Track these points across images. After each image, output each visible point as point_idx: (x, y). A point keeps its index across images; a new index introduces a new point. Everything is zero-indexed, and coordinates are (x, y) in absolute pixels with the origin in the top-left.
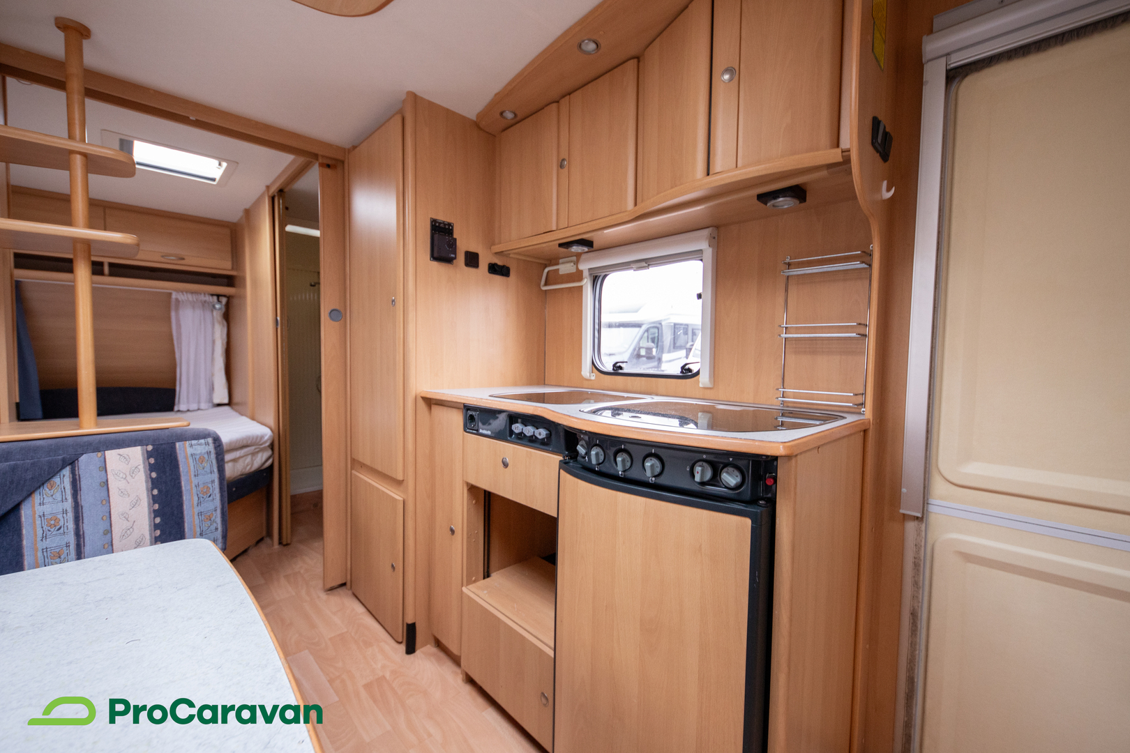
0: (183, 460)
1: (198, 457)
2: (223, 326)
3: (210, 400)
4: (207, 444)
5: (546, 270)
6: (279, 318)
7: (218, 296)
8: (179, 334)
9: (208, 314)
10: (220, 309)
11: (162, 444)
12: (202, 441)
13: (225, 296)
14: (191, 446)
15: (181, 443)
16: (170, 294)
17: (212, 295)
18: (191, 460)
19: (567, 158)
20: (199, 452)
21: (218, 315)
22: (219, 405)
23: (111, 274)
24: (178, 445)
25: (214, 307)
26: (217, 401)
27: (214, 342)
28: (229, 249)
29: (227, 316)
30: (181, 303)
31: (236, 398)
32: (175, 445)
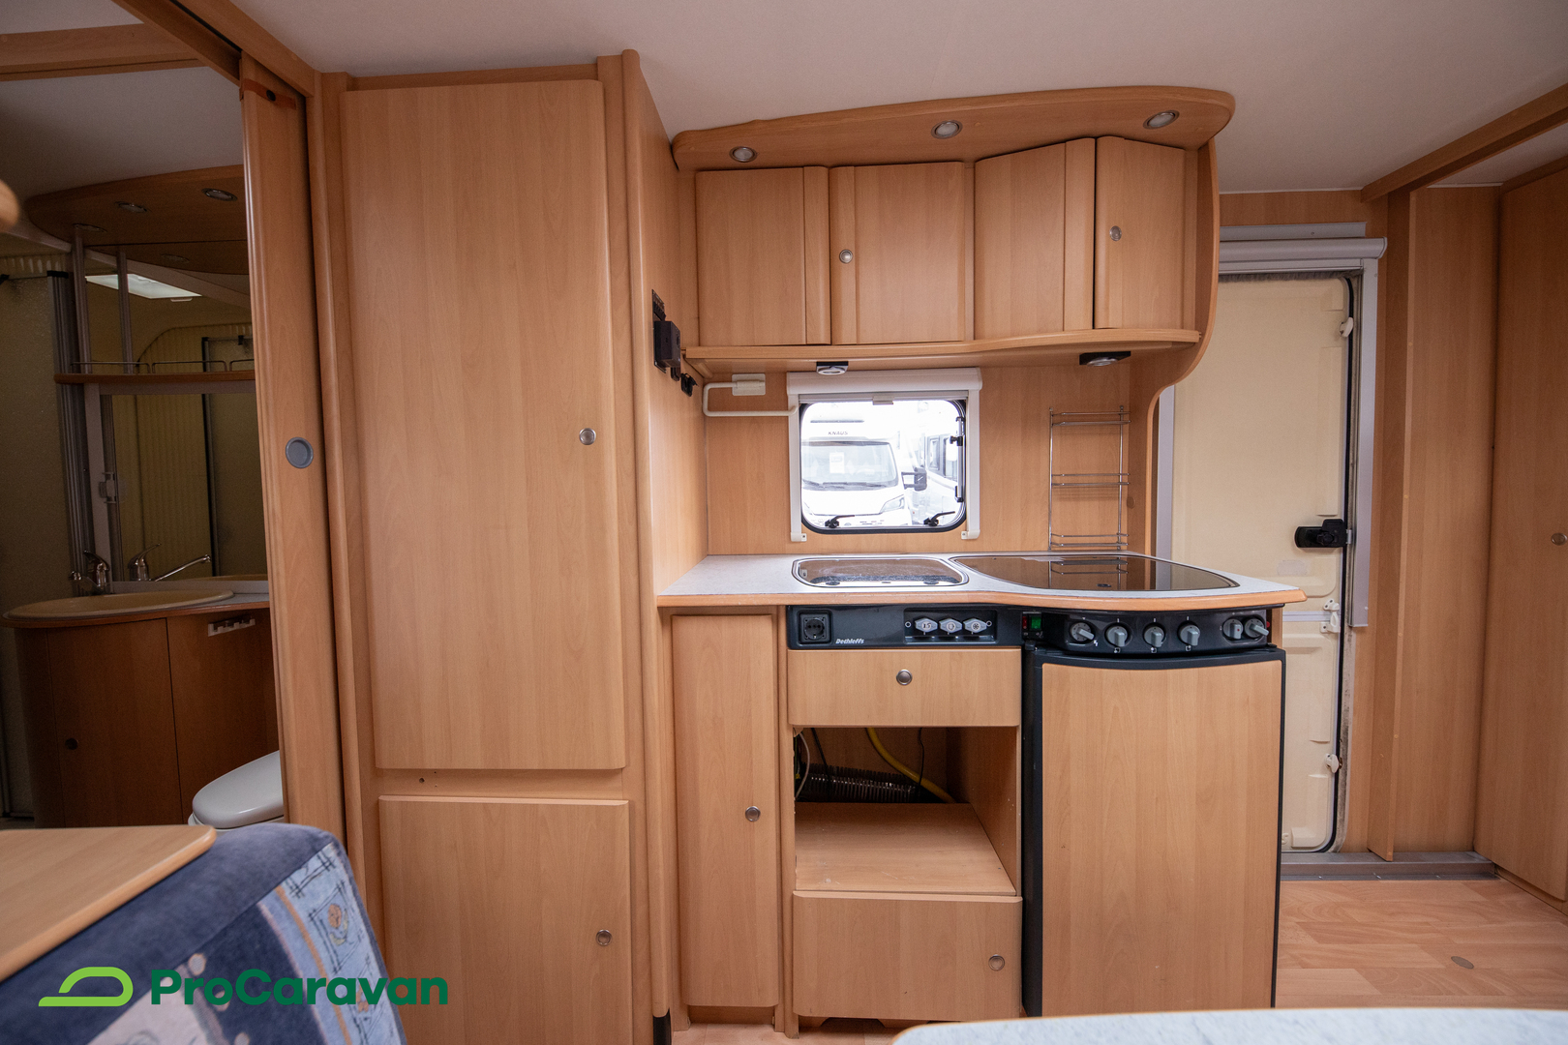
0: (298, 944)
1: (325, 915)
4: (328, 865)
5: (709, 387)
11: (225, 931)
12: (314, 863)
14: (298, 891)
15: (269, 898)
18: (313, 934)
19: (852, 248)
20: (322, 897)
24: (264, 906)
32: (257, 912)
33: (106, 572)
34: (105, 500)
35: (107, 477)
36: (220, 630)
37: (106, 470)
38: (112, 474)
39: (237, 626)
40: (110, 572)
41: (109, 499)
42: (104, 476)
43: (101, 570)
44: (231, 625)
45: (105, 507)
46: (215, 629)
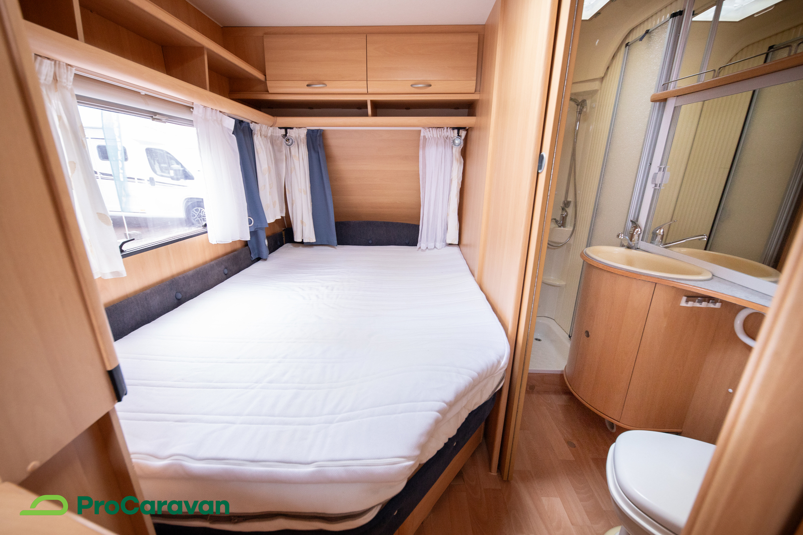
2: (460, 163)
3: (444, 240)
6: (546, 154)
7: (459, 129)
8: (425, 173)
9: (449, 151)
10: (459, 144)
13: (464, 128)
16: (420, 131)
17: (454, 128)
21: (457, 151)
22: (450, 244)
23: (375, 114)
25: (454, 141)
26: (449, 242)
27: (451, 181)
28: (474, 64)
29: (464, 153)
30: (428, 140)
31: (465, 240)
33: (640, 234)
34: (654, 185)
35: (660, 169)
36: (690, 304)
37: (661, 165)
38: (663, 167)
39: (704, 305)
40: (641, 235)
41: (656, 185)
42: (658, 169)
43: (636, 233)
44: (700, 302)
45: (653, 190)
46: (687, 301)
